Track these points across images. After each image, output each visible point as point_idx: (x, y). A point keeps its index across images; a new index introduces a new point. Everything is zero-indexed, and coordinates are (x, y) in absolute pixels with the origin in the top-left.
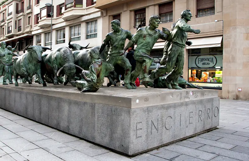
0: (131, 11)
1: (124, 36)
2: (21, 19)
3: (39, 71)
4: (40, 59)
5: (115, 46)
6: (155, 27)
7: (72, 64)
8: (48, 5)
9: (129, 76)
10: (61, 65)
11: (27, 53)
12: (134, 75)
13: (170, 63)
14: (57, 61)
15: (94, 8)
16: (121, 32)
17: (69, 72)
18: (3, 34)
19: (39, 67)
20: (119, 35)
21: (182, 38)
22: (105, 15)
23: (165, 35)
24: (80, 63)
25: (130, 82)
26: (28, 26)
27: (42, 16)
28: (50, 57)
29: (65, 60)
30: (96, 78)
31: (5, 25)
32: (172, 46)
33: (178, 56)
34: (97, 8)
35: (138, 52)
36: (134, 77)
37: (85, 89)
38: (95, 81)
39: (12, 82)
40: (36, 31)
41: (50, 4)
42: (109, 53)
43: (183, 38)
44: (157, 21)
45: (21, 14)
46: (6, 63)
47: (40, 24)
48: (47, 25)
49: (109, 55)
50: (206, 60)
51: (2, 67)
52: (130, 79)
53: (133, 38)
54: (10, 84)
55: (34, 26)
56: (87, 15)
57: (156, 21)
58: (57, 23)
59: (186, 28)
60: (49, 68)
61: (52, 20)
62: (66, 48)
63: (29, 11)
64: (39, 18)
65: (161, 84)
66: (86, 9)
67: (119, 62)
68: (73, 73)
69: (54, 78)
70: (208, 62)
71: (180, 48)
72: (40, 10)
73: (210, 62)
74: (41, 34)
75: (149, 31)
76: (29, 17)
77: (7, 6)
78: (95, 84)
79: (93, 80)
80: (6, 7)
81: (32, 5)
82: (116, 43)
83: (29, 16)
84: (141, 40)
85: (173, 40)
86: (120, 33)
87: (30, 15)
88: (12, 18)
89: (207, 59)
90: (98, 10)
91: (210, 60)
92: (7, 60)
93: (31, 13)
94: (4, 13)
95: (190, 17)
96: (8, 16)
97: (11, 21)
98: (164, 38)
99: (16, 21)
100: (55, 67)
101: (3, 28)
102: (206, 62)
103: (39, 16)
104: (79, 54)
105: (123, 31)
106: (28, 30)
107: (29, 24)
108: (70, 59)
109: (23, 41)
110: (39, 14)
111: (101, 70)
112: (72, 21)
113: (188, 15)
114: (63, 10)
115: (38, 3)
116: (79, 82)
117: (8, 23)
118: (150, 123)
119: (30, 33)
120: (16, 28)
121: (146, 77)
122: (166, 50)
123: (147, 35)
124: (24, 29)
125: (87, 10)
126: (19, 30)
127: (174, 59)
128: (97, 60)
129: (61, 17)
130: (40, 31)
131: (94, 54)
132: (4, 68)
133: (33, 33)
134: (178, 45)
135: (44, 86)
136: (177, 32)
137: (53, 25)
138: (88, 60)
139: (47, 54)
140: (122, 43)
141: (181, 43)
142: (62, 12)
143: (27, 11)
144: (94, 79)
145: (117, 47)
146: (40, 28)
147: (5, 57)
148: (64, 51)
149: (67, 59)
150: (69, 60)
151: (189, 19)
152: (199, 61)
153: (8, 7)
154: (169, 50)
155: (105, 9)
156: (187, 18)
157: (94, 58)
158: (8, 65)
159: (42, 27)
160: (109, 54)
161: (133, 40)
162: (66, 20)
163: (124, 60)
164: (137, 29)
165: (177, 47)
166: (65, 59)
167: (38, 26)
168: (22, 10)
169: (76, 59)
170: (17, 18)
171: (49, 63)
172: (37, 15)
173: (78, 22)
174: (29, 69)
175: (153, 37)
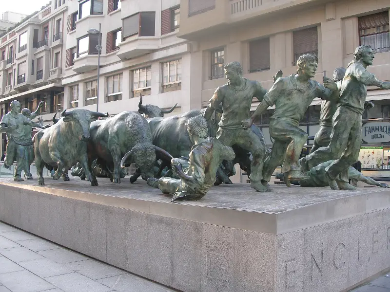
0: (243, 42)
1: (249, 91)
2: (43, 57)
3: (84, 157)
4: (87, 136)
5: (233, 112)
6: (309, 77)
7: (149, 145)
8: (93, 32)
9: (260, 167)
10: (127, 146)
11: (62, 124)
12: (268, 165)
13: (338, 143)
14: (118, 138)
15: (175, 38)
16: (244, 84)
17: (144, 161)
18: (10, 84)
19: (84, 149)
20: (240, 91)
21: (359, 97)
22: (195, 49)
23: (327, 92)
24: (162, 143)
25: (262, 179)
26: (54, 69)
27: (80, 52)
28: (106, 130)
29: (136, 137)
30: (204, 174)
31: (13, 68)
32: (341, 112)
33: (352, 129)
34: (181, 37)
35: (277, 123)
36: (269, 170)
37: (178, 194)
38: (201, 181)
39: (31, 175)
40: (70, 79)
41: (97, 31)
42: (221, 123)
43: (361, 97)
44: (313, 65)
45: (43, 48)
46: (21, 140)
47: (77, 65)
48: (90, 67)
49: (220, 129)
50: (378, 129)
51: (14, 149)
52: (261, 173)
53: (268, 97)
54: (28, 179)
55: (66, 70)
56: (162, 49)
57: (310, 65)
58: (108, 63)
59: (367, 78)
60: (104, 151)
61: (100, 58)
62: (135, 114)
63: (57, 42)
64: (76, 55)
65: (315, 181)
66: (161, 39)
67: (241, 141)
68: (151, 161)
69: (113, 171)
70: (382, 133)
71: (356, 115)
72: (76, 40)
73: (385, 134)
74: (78, 85)
75: (298, 83)
76: (57, 54)
77: (17, 35)
78: (201, 186)
79: (198, 179)
80: (15, 36)
81: (63, 32)
82: (236, 106)
83: (56, 51)
84: (283, 100)
85: (343, 101)
86: (241, 87)
87: (59, 50)
88: (26, 55)
89: (380, 128)
90: (182, 40)
91: (385, 130)
92: (21, 135)
93: (61, 46)
94: (11, 47)
95: (371, 58)
96: (19, 52)
97: (25, 61)
98: (325, 95)
99: (33, 61)
100: (116, 149)
101: (10, 74)
102: (378, 133)
103: (75, 50)
104: (160, 126)
105: (247, 82)
106: (54, 76)
107: (56, 66)
108: (145, 135)
109: (45, 96)
110: (75, 47)
111: (211, 158)
112: (136, 60)
113: (368, 55)
114: (118, 41)
115: (73, 29)
116: (166, 180)
117: (18, 65)
118: (309, 258)
119: (58, 82)
120: (33, 74)
121: (295, 171)
122: (324, 118)
123: (295, 92)
124: (48, 76)
125: (163, 40)
126: (39, 76)
127: (346, 136)
128: (204, 140)
129: (115, 53)
130: (77, 78)
131: (197, 129)
132: (16, 150)
133: (64, 82)
134: (351, 110)
135: (93, 185)
136: (349, 85)
137: (101, 67)
138: (178, 135)
139: (99, 125)
140: (247, 105)
141: (356, 105)
142: (117, 45)
143: (53, 43)
144: (200, 178)
145: (237, 114)
146: (76, 73)
147: (18, 130)
148: (132, 120)
149: (139, 136)
150: (142, 137)
151: (369, 62)
152: (367, 132)
153: (20, 36)
154: (334, 118)
155: (195, 39)
156: (366, 61)
157: (198, 136)
158: (25, 145)
159: (80, 71)
160: (222, 127)
161: (268, 101)
162: (125, 58)
163: (249, 137)
164: (275, 80)
165: (350, 113)
166: (135, 135)
167: (73, 69)
168: (45, 42)
169: (155, 133)
170: (35, 55)
171: (102, 142)
172: (72, 49)
173: (147, 63)
174: (66, 153)
175: (305, 94)
